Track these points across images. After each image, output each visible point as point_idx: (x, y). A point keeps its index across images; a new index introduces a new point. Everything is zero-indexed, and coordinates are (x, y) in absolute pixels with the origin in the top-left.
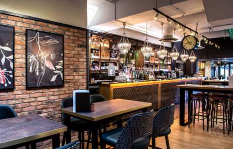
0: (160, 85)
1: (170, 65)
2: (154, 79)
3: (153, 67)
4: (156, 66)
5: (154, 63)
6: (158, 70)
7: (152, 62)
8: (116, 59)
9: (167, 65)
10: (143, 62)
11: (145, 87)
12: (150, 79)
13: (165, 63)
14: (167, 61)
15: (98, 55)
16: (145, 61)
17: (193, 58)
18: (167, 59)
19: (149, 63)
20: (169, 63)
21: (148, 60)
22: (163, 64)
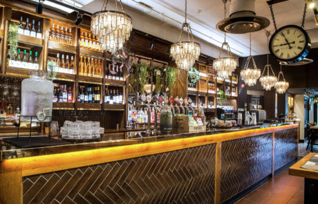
0: (219, 146)
1: (235, 98)
2: (204, 129)
3: (204, 102)
4: (211, 98)
5: (207, 94)
6: (213, 107)
7: (203, 90)
8: (121, 79)
9: (231, 98)
10: (184, 90)
11: (176, 154)
12: (191, 130)
13: (227, 94)
14: (230, 91)
15: (71, 67)
16: (189, 89)
17: (282, 86)
18: (231, 87)
19: (197, 92)
20: (234, 94)
21: (195, 87)
22: (224, 97)
